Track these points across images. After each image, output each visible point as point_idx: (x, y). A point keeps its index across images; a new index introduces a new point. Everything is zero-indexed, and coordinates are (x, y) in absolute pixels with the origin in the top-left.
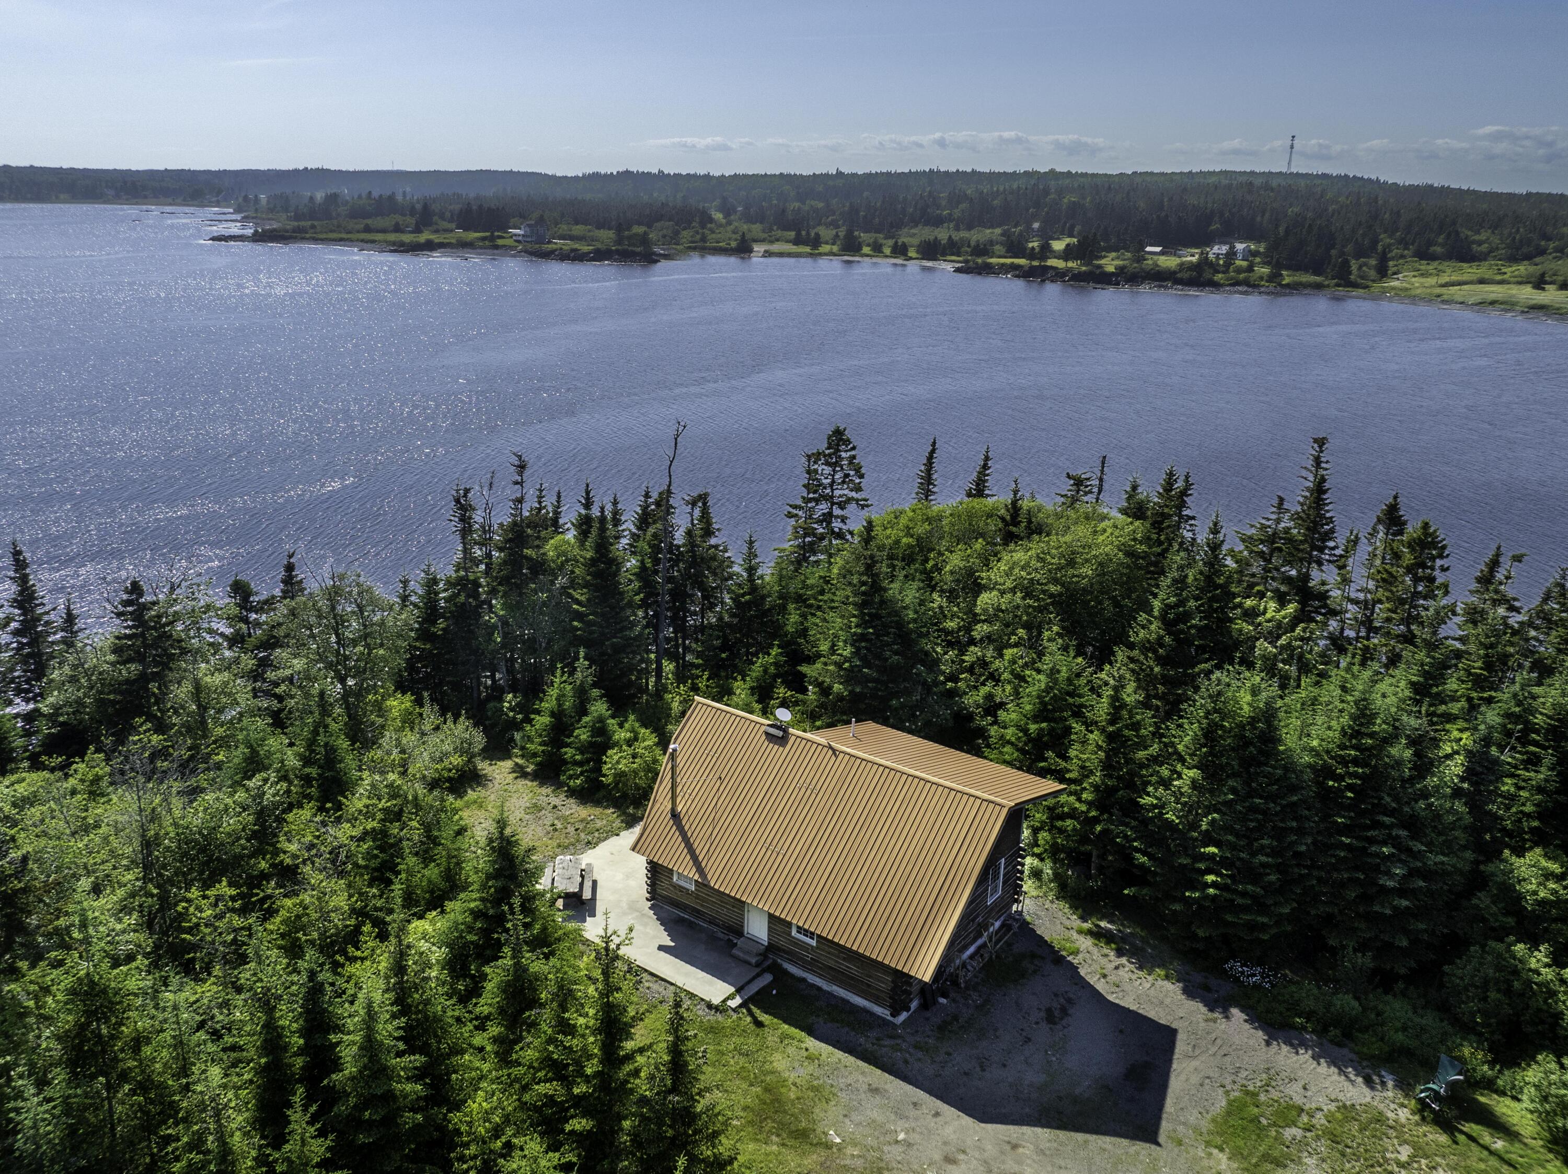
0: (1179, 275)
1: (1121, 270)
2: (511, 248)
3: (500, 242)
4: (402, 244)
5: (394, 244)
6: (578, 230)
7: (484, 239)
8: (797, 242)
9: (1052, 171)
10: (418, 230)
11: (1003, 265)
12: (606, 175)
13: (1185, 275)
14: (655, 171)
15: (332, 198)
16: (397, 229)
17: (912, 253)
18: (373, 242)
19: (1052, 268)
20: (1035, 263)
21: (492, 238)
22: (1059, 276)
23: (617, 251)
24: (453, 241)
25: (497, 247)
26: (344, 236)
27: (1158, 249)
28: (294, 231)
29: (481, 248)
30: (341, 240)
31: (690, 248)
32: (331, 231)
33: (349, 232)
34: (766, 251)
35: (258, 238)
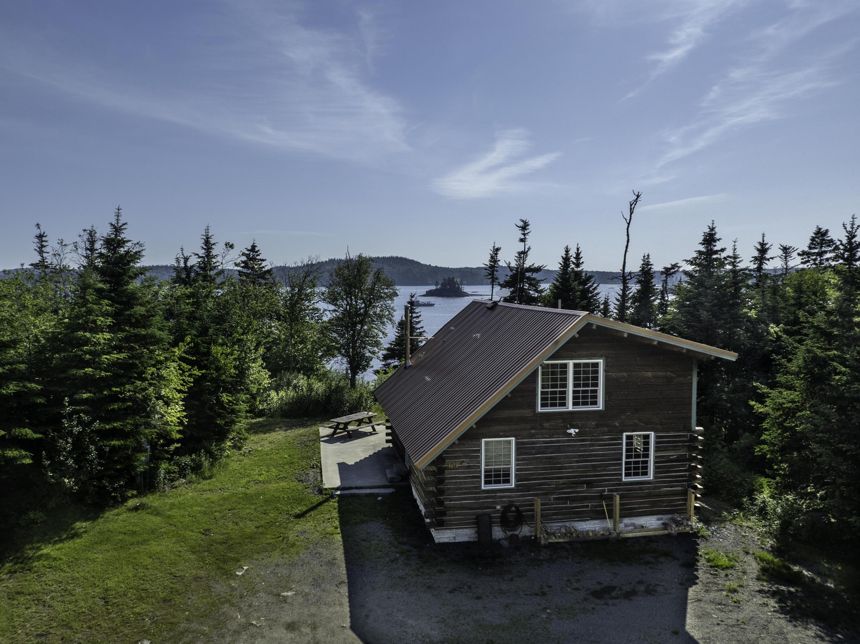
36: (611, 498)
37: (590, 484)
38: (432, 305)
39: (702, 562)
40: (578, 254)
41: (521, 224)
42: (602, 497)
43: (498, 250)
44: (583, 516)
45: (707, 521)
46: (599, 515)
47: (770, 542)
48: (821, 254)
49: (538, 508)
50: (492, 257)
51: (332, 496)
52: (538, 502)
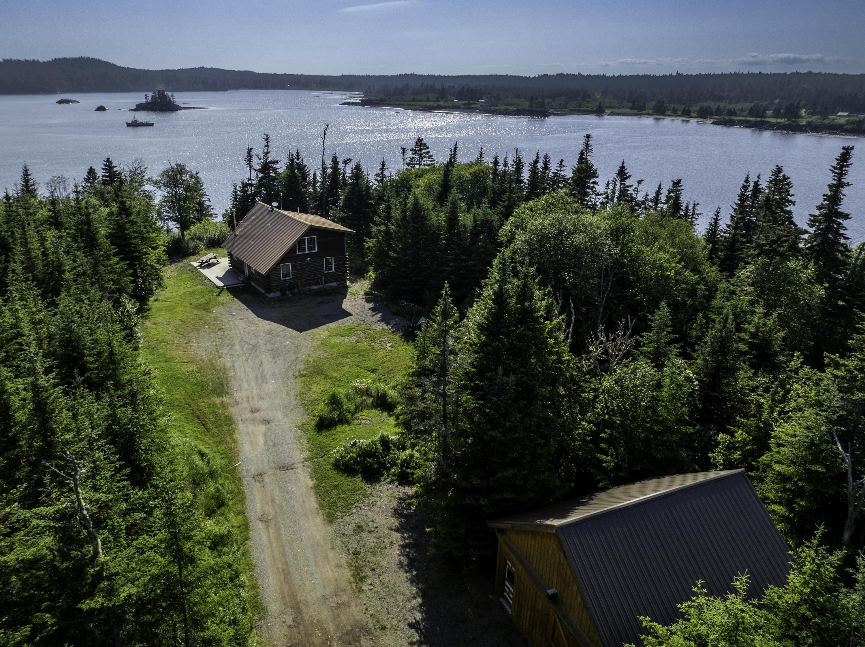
0: (845, 127)
1: (809, 124)
2: (477, 108)
3: (472, 106)
4: (426, 107)
5: (422, 106)
6: (516, 101)
7: (465, 104)
8: (632, 108)
9: (810, 73)
10: (437, 100)
11: (740, 120)
12: (550, 76)
13: (849, 127)
14: (576, 73)
15: (406, 87)
16: (428, 100)
17: (692, 114)
18: (414, 105)
19: (768, 122)
20: (759, 119)
21: (469, 104)
22: (771, 127)
23: (528, 111)
24: (451, 105)
25: (470, 108)
26: (402, 103)
27: (846, 114)
28: (380, 100)
29: (463, 108)
30: (400, 105)
31: (572, 110)
32: (397, 101)
33: (406, 101)
34: (611, 112)
35: (364, 103)
36: (321, 278)
37: (315, 275)
38: (152, 125)
39: (349, 293)
40: (298, 153)
41: (265, 137)
42: (319, 278)
43: (251, 149)
44: (313, 285)
45: (352, 282)
46: (318, 284)
47: (369, 286)
48: (420, 150)
49: (300, 283)
50: (248, 153)
51: (223, 289)
52: (299, 281)
